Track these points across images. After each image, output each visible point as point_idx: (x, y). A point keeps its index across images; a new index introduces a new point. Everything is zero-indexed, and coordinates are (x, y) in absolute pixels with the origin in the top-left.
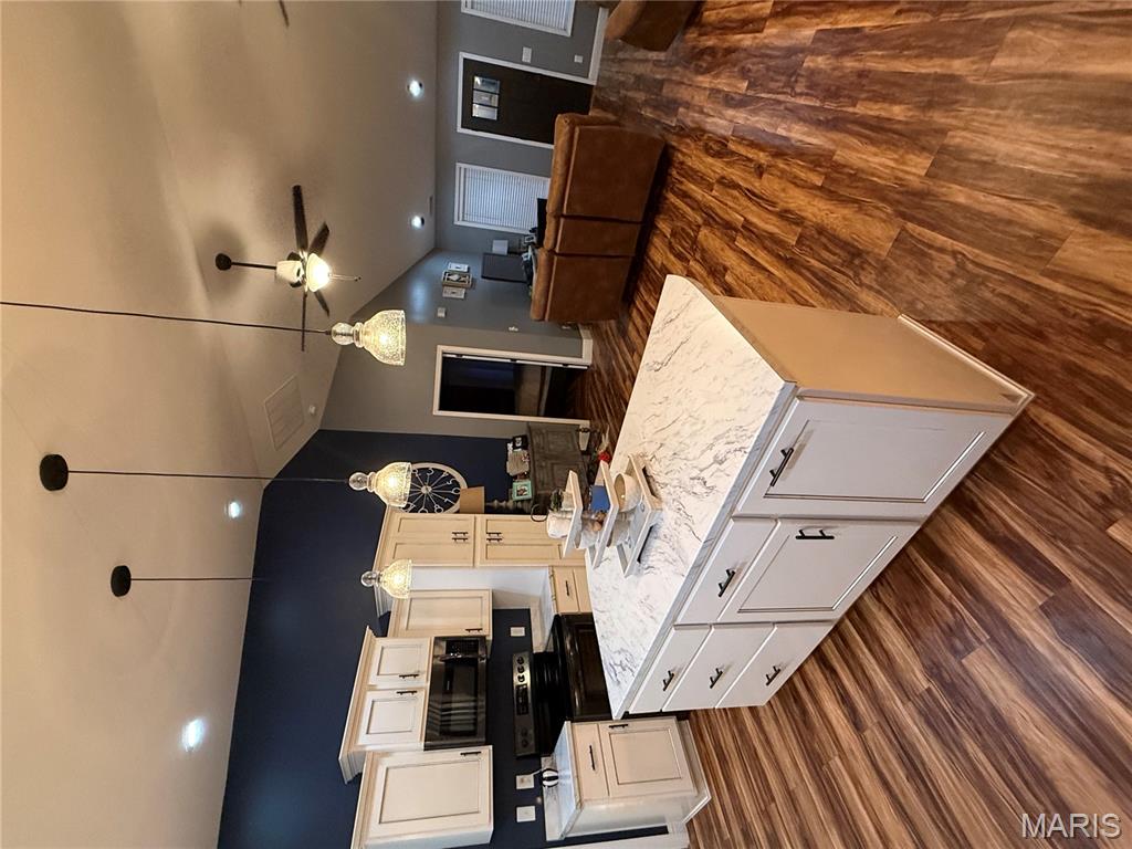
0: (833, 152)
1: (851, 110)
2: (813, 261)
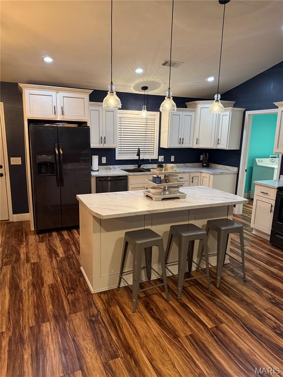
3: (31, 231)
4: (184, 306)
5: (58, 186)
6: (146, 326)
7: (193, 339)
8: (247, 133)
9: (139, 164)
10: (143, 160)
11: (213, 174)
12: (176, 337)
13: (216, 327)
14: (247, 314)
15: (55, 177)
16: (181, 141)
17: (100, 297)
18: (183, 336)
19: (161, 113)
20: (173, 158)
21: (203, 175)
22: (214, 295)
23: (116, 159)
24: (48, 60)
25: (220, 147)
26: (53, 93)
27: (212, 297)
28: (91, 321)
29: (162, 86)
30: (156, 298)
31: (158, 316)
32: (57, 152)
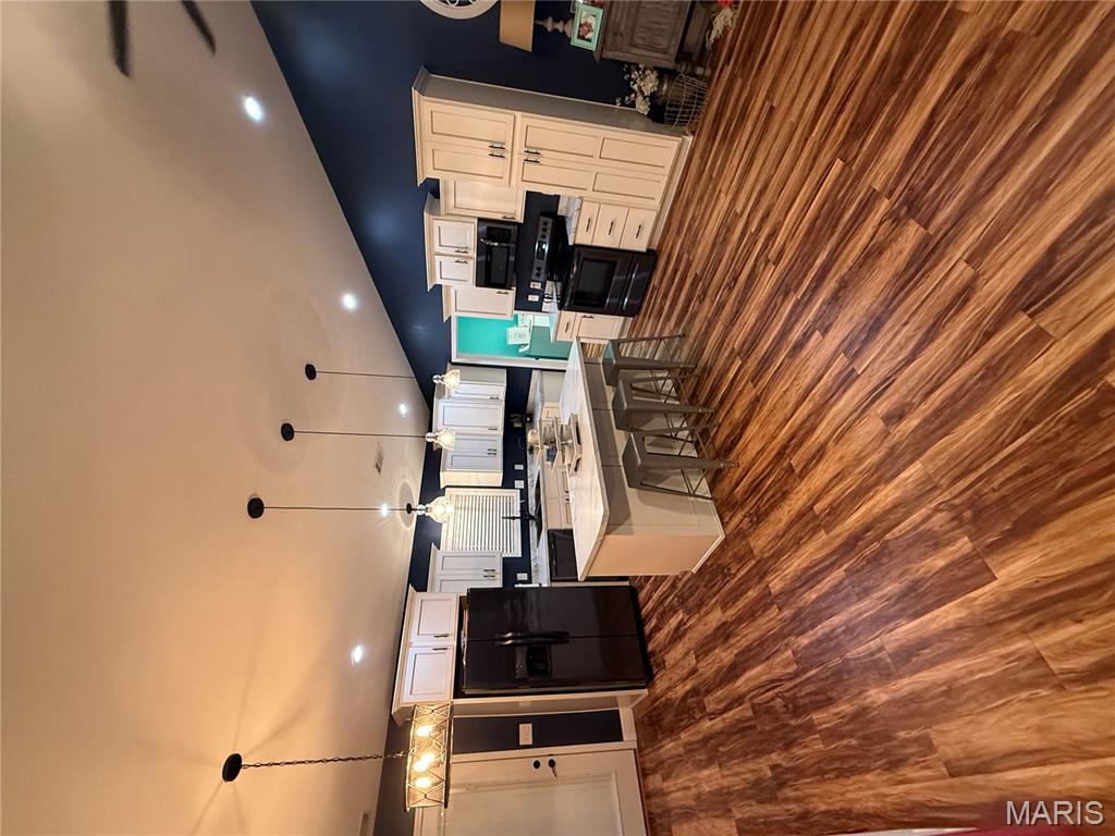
0: (827, 533)
1: (845, 567)
2: (771, 480)
3: (649, 695)
4: (722, 402)
5: (568, 641)
6: (754, 442)
7: (755, 379)
8: (482, 359)
9: (529, 519)
10: (521, 511)
11: (543, 402)
12: (757, 399)
13: (739, 354)
14: (720, 322)
15: (552, 646)
16: (492, 452)
17: (727, 523)
18: (754, 391)
19: (448, 486)
20: (519, 467)
21: (544, 418)
22: (704, 369)
23: (520, 555)
24: (358, 654)
25: (502, 397)
26: (411, 652)
27: (707, 370)
28: (758, 522)
29: (407, 482)
30: (718, 442)
31: (738, 431)
32: (509, 642)
